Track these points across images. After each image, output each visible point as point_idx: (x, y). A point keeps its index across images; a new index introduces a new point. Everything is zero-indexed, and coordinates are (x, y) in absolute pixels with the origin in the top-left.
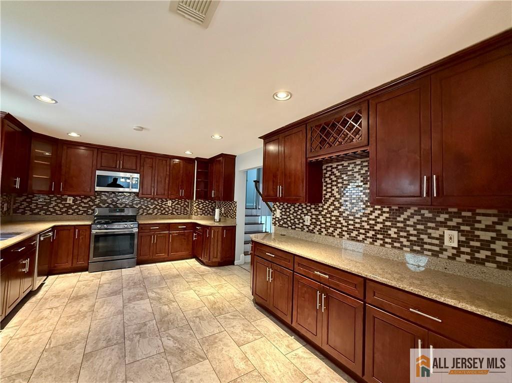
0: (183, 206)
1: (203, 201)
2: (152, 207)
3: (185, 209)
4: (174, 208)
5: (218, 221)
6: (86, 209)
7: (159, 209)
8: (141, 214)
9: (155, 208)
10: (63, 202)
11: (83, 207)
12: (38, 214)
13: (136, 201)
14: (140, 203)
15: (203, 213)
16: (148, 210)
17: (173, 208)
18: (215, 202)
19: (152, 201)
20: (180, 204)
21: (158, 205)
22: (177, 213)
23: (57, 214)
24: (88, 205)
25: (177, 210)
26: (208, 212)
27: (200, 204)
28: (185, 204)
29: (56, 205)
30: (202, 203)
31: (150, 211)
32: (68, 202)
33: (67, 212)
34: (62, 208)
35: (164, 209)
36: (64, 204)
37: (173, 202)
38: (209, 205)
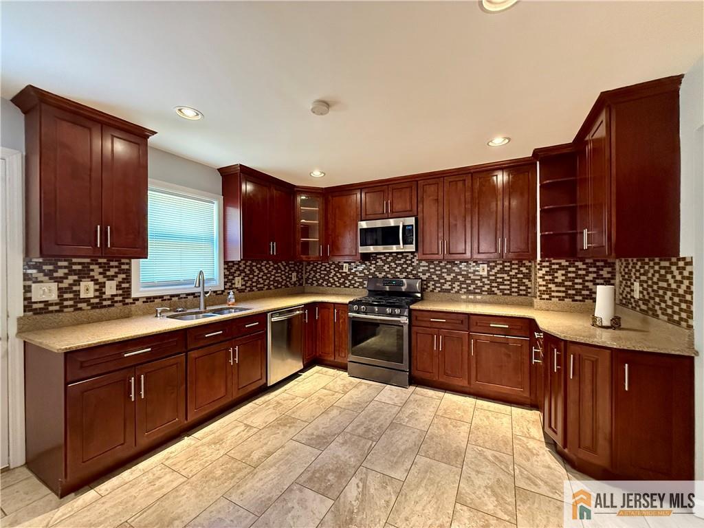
0: (515, 276)
1: (564, 263)
2: (449, 278)
3: (520, 283)
4: (494, 281)
5: (606, 323)
6: (361, 280)
7: (463, 283)
8: (431, 291)
9: (454, 280)
10: (340, 271)
11: (359, 277)
12: (321, 285)
13: (424, 266)
14: (428, 271)
15: (568, 296)
16: (443, 284)
17: (492, 281)
18: (612, 265)
19: (449, 266)
20: (507, 273)
21: (459, 274)
22: (502, 291)
23: (336, 287)
24: (363, 275)
25: (502, 284)
26: (584, 292)
27: (556, 271)
28: (520, 272)
29: (335, 275)
30: (562, 267)
31: (447, 286)
32: (344, 271)
33: (344, 283)
34: (340, 279)
35: (473, 281)
36: (341, 273)
37: (492, 268)
38: (588, 273)
